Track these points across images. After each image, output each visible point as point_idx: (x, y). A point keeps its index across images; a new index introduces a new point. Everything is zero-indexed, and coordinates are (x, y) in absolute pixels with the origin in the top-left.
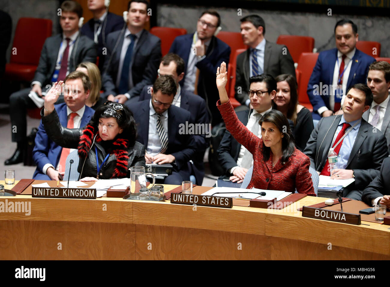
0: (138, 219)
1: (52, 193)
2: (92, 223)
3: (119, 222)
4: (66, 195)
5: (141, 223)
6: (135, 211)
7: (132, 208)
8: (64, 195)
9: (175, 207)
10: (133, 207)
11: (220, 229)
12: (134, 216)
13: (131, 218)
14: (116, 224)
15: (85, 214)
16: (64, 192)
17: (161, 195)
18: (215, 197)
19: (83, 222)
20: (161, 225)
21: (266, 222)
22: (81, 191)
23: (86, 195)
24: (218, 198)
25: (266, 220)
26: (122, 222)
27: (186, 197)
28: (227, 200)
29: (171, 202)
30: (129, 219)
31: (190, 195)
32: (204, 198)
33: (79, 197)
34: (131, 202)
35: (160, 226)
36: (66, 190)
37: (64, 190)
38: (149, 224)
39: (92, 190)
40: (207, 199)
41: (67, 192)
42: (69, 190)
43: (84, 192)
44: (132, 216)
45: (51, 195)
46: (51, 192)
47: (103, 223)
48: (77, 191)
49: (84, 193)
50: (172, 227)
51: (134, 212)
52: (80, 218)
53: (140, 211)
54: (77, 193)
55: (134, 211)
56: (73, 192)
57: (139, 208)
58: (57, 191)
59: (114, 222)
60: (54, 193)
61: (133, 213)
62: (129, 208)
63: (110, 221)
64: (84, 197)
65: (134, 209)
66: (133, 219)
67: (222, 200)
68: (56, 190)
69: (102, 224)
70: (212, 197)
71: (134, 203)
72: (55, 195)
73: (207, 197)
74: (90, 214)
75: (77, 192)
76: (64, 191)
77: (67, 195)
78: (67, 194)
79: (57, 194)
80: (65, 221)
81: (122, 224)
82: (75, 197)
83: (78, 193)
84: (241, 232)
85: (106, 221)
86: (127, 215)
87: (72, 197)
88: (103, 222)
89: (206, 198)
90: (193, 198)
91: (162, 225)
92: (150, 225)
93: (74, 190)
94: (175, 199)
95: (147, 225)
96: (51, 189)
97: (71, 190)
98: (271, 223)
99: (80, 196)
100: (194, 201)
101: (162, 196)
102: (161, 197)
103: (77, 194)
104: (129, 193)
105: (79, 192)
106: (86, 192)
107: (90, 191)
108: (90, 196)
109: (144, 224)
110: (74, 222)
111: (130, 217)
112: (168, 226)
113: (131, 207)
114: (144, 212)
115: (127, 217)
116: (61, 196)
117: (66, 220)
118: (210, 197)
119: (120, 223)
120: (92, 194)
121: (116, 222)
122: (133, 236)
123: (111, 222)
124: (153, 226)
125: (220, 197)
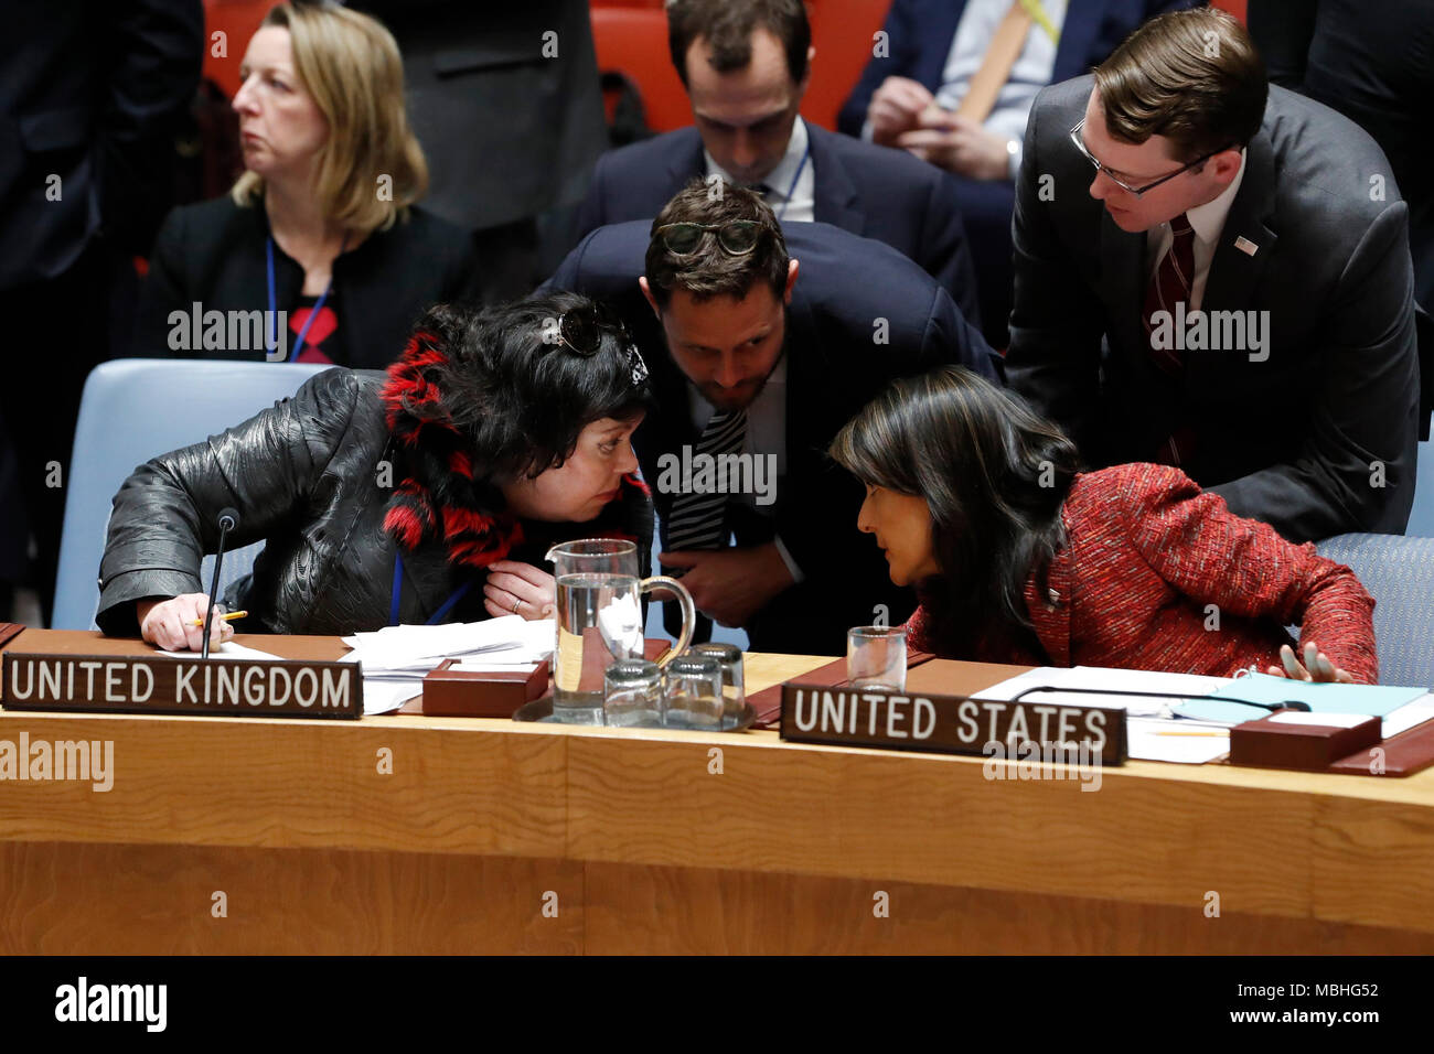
0: (597, 831)
1: (113, 686)
2: (340, 858)
3: (489, 851)
4: (194, 699)
5: (614, 857)
6: (582, 788)
7: (565, 768)
8: (179, 699)
9: (802, 762)
10: (572, 763)
11: (1058, 886)
12: (577, 813)
13: (560, 828)
14: (476, 861)
15: (299, 805)
16: (183, 682)
17: (727, 701)
18: (1029, 708)
19: (286, 850)
20: (727, 862)
21: (1315, 843)
22: (279, 678)
23: (306, 696)
24: (1045, 712)
25: (1321, 833)
26: (509, 847)
27: (864, 708)
28: (1096, 721)
29: (781, 737)
30: (548, 834)
31: (888, 695)
32: (968, 712)
33: (265, 710)
34: (557, 738)
35: (721, 871)
36: (194, 669)
37: (180, 669)
38: (655, 856)
39: (337, 670)
40: (983, 718)
41: (197, 682)
42: (208, 669)
43: (293, 681)
44: (560, 813)
45: (109, 697)
46: (110, 681)
47: (402, 854)
48: (255, 675)
49: (293, 687)
50: (791, 878)
51: (573, 793)
52: (273, 827)
53: (605, 785)
54: (255, 687)
55: (574, 786)
56: (232, 679)
57: (601, 769)
58: (142, 674)
59: (459, 851)
60: (124, 689)
61: (566, 797)
62: (549, 772)
63: (440, 845)
64: (291, 710)
65: (574, 777)
66: (565, 834)
67: (1070, 720)
68: (136, 667)
69: (395, 859)
70: (1011, 706)
71: (572, 744)
72: (129, 697)
73: (986, 706)
74: (328, 807)
75: (255, 679)
76: (184, 674)
77: (201, 696)
78: (199, 689)
79: (141, 691)
80: (191, 847)
81: (510, 860)
82: (243, 710)
83: (260, 688)
84: (1179, 903)
85: (416, 846)
86: (536, 811)
87: (228, 709)
88: (402, 848)
89: (982, 710)
90: (903, 712)
91: (730, 867)
92: (664, 869)
93: (237, 670)
94: (806, 718)
95: (651, 867)
96: (110, 667)
97: (222, 671)
98: (1343, 845)
99: (273, 702)
100: (909, 729)
101: (733, 709)
102: (726, 713)
103: (255, 694)
104: (550, 693)
105: (266, 682)
106: (306, 680)
107: (327, 674)
108: (325, 703)
109: (628, 860)
110: (239, 850)
111: (555, 822)
112: (765, 869)
113: (557, 763)
114: (631, 791)
115: (535, 819)
116: (163, 701)
117: (192, 838)
118: (1002, 707)
119: (496, 853)
120: (338, 694)
121: (474, 851)
122: (571, 930)
123: (444, 851)
124: (681, 869)
125: (1059, 708)
